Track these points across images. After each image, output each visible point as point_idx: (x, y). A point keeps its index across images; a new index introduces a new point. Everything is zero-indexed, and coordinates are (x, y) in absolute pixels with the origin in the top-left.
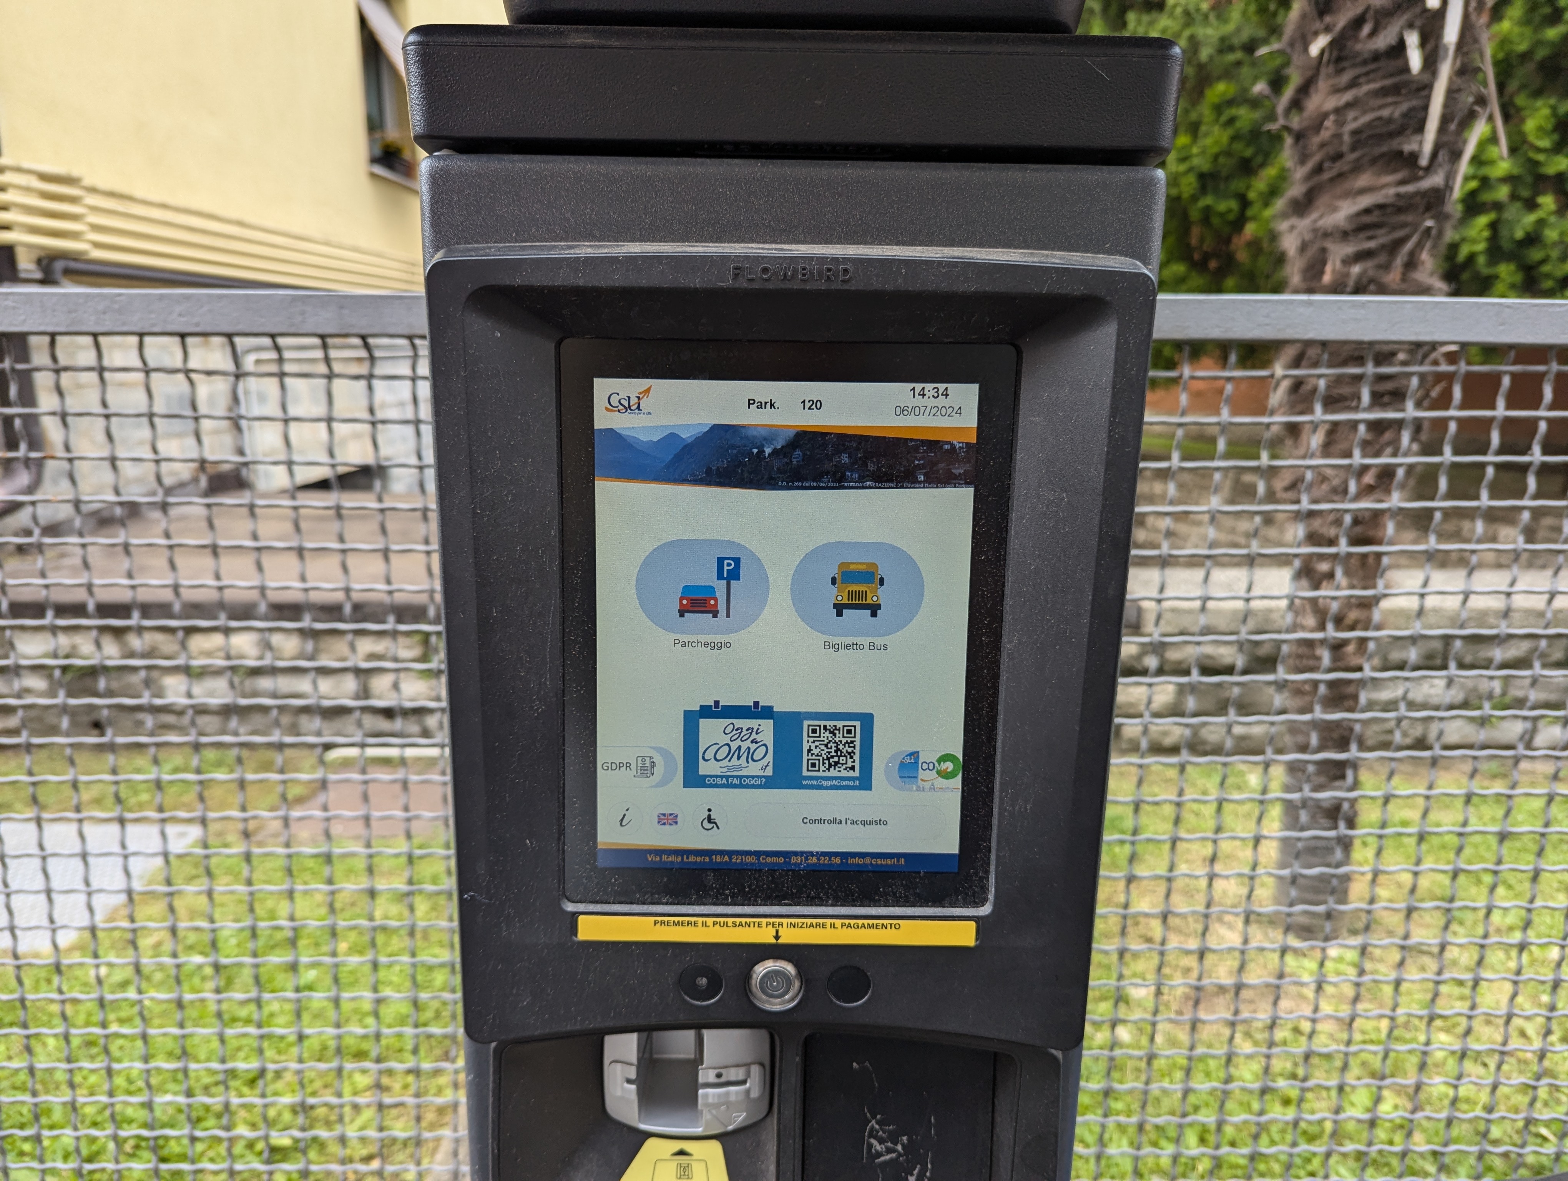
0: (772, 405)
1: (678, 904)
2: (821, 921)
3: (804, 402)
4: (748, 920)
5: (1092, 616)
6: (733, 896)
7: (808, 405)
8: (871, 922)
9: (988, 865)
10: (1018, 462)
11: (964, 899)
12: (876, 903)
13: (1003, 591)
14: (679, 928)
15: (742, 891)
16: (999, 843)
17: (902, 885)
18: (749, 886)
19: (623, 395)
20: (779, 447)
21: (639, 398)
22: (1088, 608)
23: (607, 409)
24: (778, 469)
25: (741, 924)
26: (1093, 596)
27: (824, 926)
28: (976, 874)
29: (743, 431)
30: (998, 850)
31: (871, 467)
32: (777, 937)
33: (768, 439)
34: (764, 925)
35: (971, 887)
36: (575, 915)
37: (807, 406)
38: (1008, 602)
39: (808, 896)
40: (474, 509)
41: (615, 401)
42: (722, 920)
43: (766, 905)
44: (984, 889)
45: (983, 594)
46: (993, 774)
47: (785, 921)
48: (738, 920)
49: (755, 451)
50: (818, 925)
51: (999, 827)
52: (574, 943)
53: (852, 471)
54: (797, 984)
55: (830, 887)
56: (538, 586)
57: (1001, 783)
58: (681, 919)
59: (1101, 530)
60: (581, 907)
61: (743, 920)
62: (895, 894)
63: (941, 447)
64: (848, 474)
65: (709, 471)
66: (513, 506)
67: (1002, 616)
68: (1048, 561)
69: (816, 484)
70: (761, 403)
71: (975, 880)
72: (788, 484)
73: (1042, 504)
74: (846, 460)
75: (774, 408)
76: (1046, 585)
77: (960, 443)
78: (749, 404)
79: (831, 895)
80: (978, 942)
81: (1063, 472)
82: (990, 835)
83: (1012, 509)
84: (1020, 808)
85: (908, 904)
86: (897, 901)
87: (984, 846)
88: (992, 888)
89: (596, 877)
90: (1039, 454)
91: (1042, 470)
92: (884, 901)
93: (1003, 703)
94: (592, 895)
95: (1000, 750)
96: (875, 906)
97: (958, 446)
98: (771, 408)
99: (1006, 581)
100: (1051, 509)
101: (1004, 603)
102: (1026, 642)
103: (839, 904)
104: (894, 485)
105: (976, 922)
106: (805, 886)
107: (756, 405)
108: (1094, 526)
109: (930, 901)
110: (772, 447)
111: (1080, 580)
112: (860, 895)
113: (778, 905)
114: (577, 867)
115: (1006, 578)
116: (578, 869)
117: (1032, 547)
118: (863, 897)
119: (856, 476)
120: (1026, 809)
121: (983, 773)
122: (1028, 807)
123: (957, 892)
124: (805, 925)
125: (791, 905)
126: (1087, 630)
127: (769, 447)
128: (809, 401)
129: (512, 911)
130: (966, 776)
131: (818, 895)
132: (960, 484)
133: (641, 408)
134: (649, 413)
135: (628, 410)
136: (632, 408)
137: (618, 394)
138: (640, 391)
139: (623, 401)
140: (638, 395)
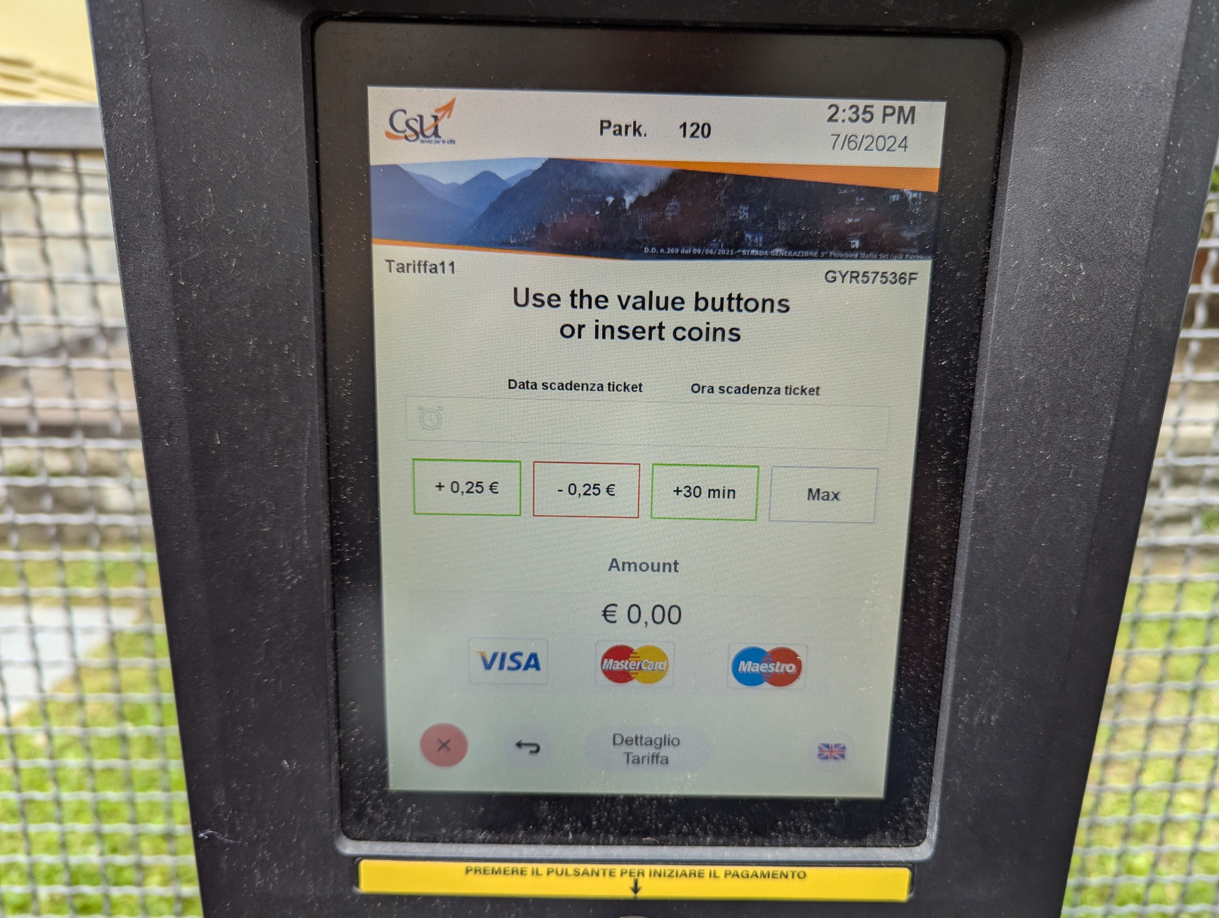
0: (636, 130)
1: (499, 842)
2: (697, 868)
3: (684, 125)
4: (596, 867)
6: (575, 832)
7: (690, 130)
8: (765, 869)
9: (929, 791)
10: (1005, 218)
11: (894, 837)
12: (772, 841)
13: (970, 414)
14: (500, 879)
15: (587, 825)
16: (947, 765)
17: (809, 818)
18: (598, 820)
19: (412, 113)
20: (646, 194)
21: (436, 118)
22: (1107, 437)
23: (388, 135)
24: (645, 228)
25: (585, 873)
26: (1116, 420)
27: (700, 875)
28: (911, 803)
29: (593, 169)
31: (783, 226)
32: (636, 890)
33: (629, 183)
34: (618, 873)
35: (903, 819)
36: (354, 862)
37: (689, 133)
38: (978, 429)
39: (679, 832)
40: (174, 279)
41: (400, 121)
42: (560, 867)
43: (620, 844)
44: (922, 824)
46: (941, 670)
47: (647, 868)
48: (581, 867)
49: (610, 199)
50: (693, 874)
51: (949, 745)
52: (355, 896)
53: (755, 232)
55: (709, 821)
56: (284, 400)
58: (503, 865)
59: (1137, 317)
60: (364, 849)
61: (589, 867)
62: (798, 830)
63: (887, 198)
64: (748, 236)
65: (541, 229)
66: (239, 276)
67: (967, 449)
68: (1047, 368)
69: (699, 251)
70: (620, 127)
71: (909, 811)
72: (658, 249)
73: (1043, 282)
74: (747, 214)
75: (640, 134)
76: (1042, 403)
77: (913, 192)
78: (602, 128)
79: (711, 830)
80: (911, 895)
81: (1082, 230)
82: (934, 752)
83: (993, 290)
84: (981, 719)
85: (815, 842)
86: (801, 838)
87: (924, 766)
88: (933, 824)
89: (385, 806)
90: (1042, 203)
91: (1045, 228)
92: (782, 838)
93: (964, 573)
94: (380, 830)
95: (956, 639)
96: (771, 845)
97: (910, 197)
98: (634, 134)
99: (976, 398)
100: (1057, 289)
101: (972, 430)
102: (1004, 487)
103: (721, 841)
104: (816, 254)
105: (910, 868)
106: (675, 819)
107: (612, 129)
108: (1127, 314)
109: (845, 838)
110: (636, 193)
111: (1097, 396)
112: (750, 830)
113: (638, 844)
114: (359, 792)
115: (977, 393)
116: (360, 795)
117: (1024, 346)
118: (755, 833)
119: (759, 239)
120: (989, 720)
121: (928, 669)
122: (993, 718)
123: (883, 827)
124: (674, 874)
125: (655, 844)
126: (1101, 471)
127: (631, 194)
128: (692, 125)
129: (267, 855)
130: (903, 672)
131: (693, 830)
132: (911, 254)
133: (440, 133)
134: (452, 142)
135: (421, 137)
136: (427, 133)
137: (405, 112)
138: (438, 107)
139: (412, 123)
140: (436, 114)
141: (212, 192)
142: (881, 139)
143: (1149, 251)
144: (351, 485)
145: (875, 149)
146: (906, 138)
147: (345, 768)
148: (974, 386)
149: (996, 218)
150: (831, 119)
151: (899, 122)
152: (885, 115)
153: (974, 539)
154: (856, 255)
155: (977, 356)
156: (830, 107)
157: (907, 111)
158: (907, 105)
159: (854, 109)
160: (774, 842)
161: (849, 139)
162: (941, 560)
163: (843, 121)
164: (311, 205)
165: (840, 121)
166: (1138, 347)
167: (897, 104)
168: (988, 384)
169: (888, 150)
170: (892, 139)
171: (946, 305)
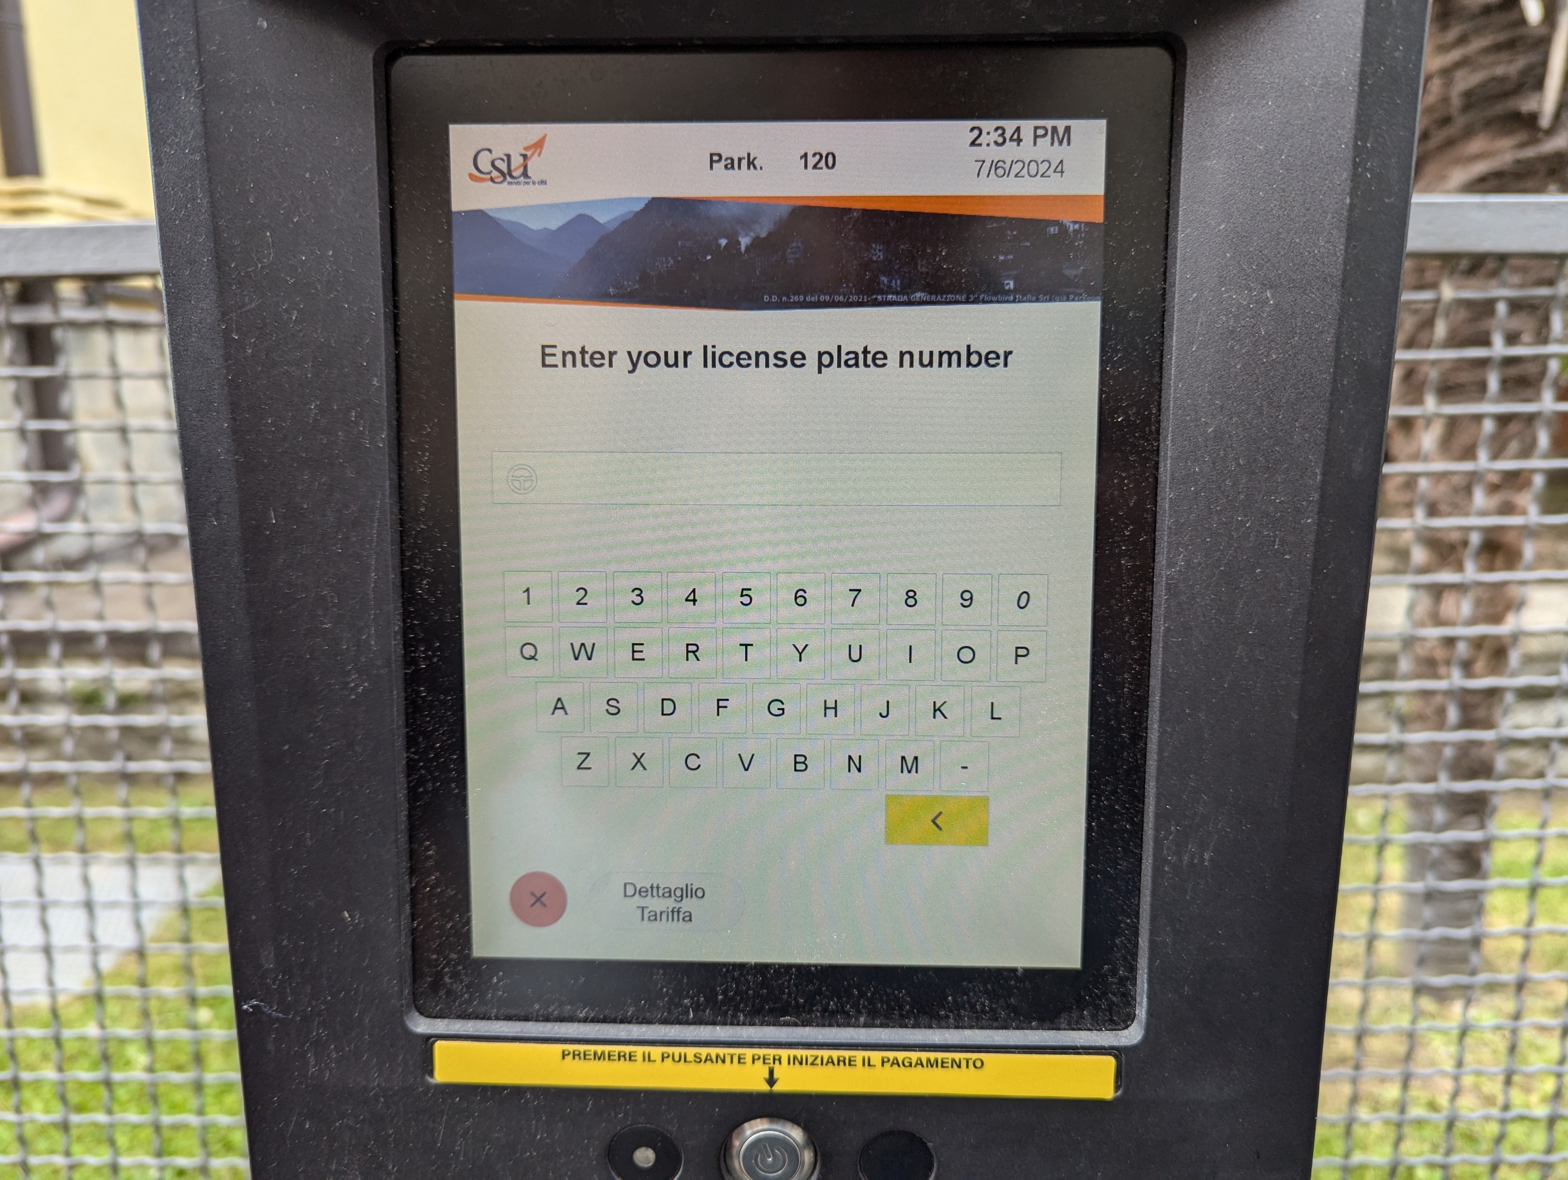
0: (751, 163)
1: (603, 1022)
2: (847, 1054)
3: (805, 156)
4: (722, 1051)
5: (1321, 511)
6: (697, 1008)
7: (812, 161)
8: (932, 1056)
9: (1135, 956)
10: (1180, 245)
11: (1094, 1017)
12: (941, 1023)
13: (1156, 479)
14: (604, 1065)
15: (711, 1000)
16: (1153, 919)
17: (986, 991)
18: (725, 992)
19: (498, 153)
20: (763, 235)
21: (525, 156)
22: (1315, 496)
23: (471, 176)
24: (763, 273)
25: (708, 1059)
26: (1324, 474)
27: (851, 1062)
28: (1114, 972)
29: (704, 208)
30: (1152, 933)
31: (923, 268)
32: (771, 1081)
33: (746, 222)
34: (749, 1060)
35: (1105, 994)
36: (428, 1041)
37: (810, 164)
38: (1167, 494)
39: (825, 1010)
40: (227, 332)
41: (484, 162)
42: (677, 1050)
43: (752, 1024)
44: (1129, 1000)
45: (1121, 483)
46: (1140, 799)
47: (784, 1053)
48: (704, 1051)
49: (723, 242)
50: (841, 1061)
51: (1154, 894)
52: (429, 1087)
53: (889, 274)
54: (807, 1156)
55: (862, 995)
56: (350, 474)
57: (1157, 816)
58: (607, 1048)
59: (1338, 350)
60: (440, 1026)
61: (713, 1051)
62: (973, 1007)
63: (1044, 231)
65: (645, 278)
66: (301, 330)
67: (1155, 522)
68: (1239, 416)
69: (827, 298)
70: (732, 160)
71: (1112, 983)
72: (780, 298)
73: (1226, 315)
74: (881, 254)
75: (755, 168)
76: (1236, 459)
77: (1075, 222)
78: (712, 161)
79: (864, 1007)
80: (1119, 1093)
81: (1266, 252)
82: (1138, 905)
83: (1172, 330)
84: (1192, 857)
85: (995, 1024)
86: (977, 1018)
87: (1127, 924)
88: (1142, 998)
89: (466, 974)
90: (1219, 225)
91: (1224, 253)
92: (955, 1020)
93: (1159, 673)
94: (460, 1005)
95: (1155, 757)
96: (940, 1027)
97: (1071, 229)
98: (749, 168)
99: (1161, 459)
100: (1243, 323)
101: (1159, 499)
102: (1200, 564)
103: (878, 1022)
104: (964, 297)
105: (1116, 1057)
106: (819, 992)
107: (723, 163)
108: (1325, 345)
109: (1034, 1019)
110: (752, 234)
111: (1299, 447)
112: (912, 1007)
113: (774, 1025)
114: (434, 957)
115: (1162, 454)
116: (436, 960)
117: (1210, 392)
118: (919, 1012)
119: (897, 283)
120: (1202, 860)
121: (1125, 798)
122: (1206, 856)
123: (1081, 1004)
124: (819, 1061)
125: (796, 1025)
126: (1312, 537)
127: (747, 235)
128: (814, 155)
129: (323, 1033)
130: (1094, 802)
131: (842, 1007)
132: (1076, 295)
133: (529, 174)
134: (543, 182)
135: (508, 178)
136: (514, 174)
137: (490, 151)
138: (526, 145)
139: (498, 163)
140: (524, 152)
141: (271, 236)
142: (1033, 165)
143: (1345, 270)
144: (427, 576)
145: (1027, 176)
146: (1061, 161)
147: (419, 925)
148: (1159, 446)
149: (1170, 247)
150: (973, 144)
151: (1052, 144)
152: (1036, 137)
153: (1168, 629)
154: (1012, 298)
155: (1159, 410)
156: (972, 129)
157: (1061, 131)
158: (1061, 124)
159: (1000, 132)
160: (943, 1023)
161: (996, 166)
162: (1133, 659)
163: (988, 145)
164: (383, 253)
165: (984, 145)
166: (1343, 385)
167: (1049, 123)
168: (1172, 441)
169: (1042, 176)
170: (1046, 165)
171: (1117, 351)
